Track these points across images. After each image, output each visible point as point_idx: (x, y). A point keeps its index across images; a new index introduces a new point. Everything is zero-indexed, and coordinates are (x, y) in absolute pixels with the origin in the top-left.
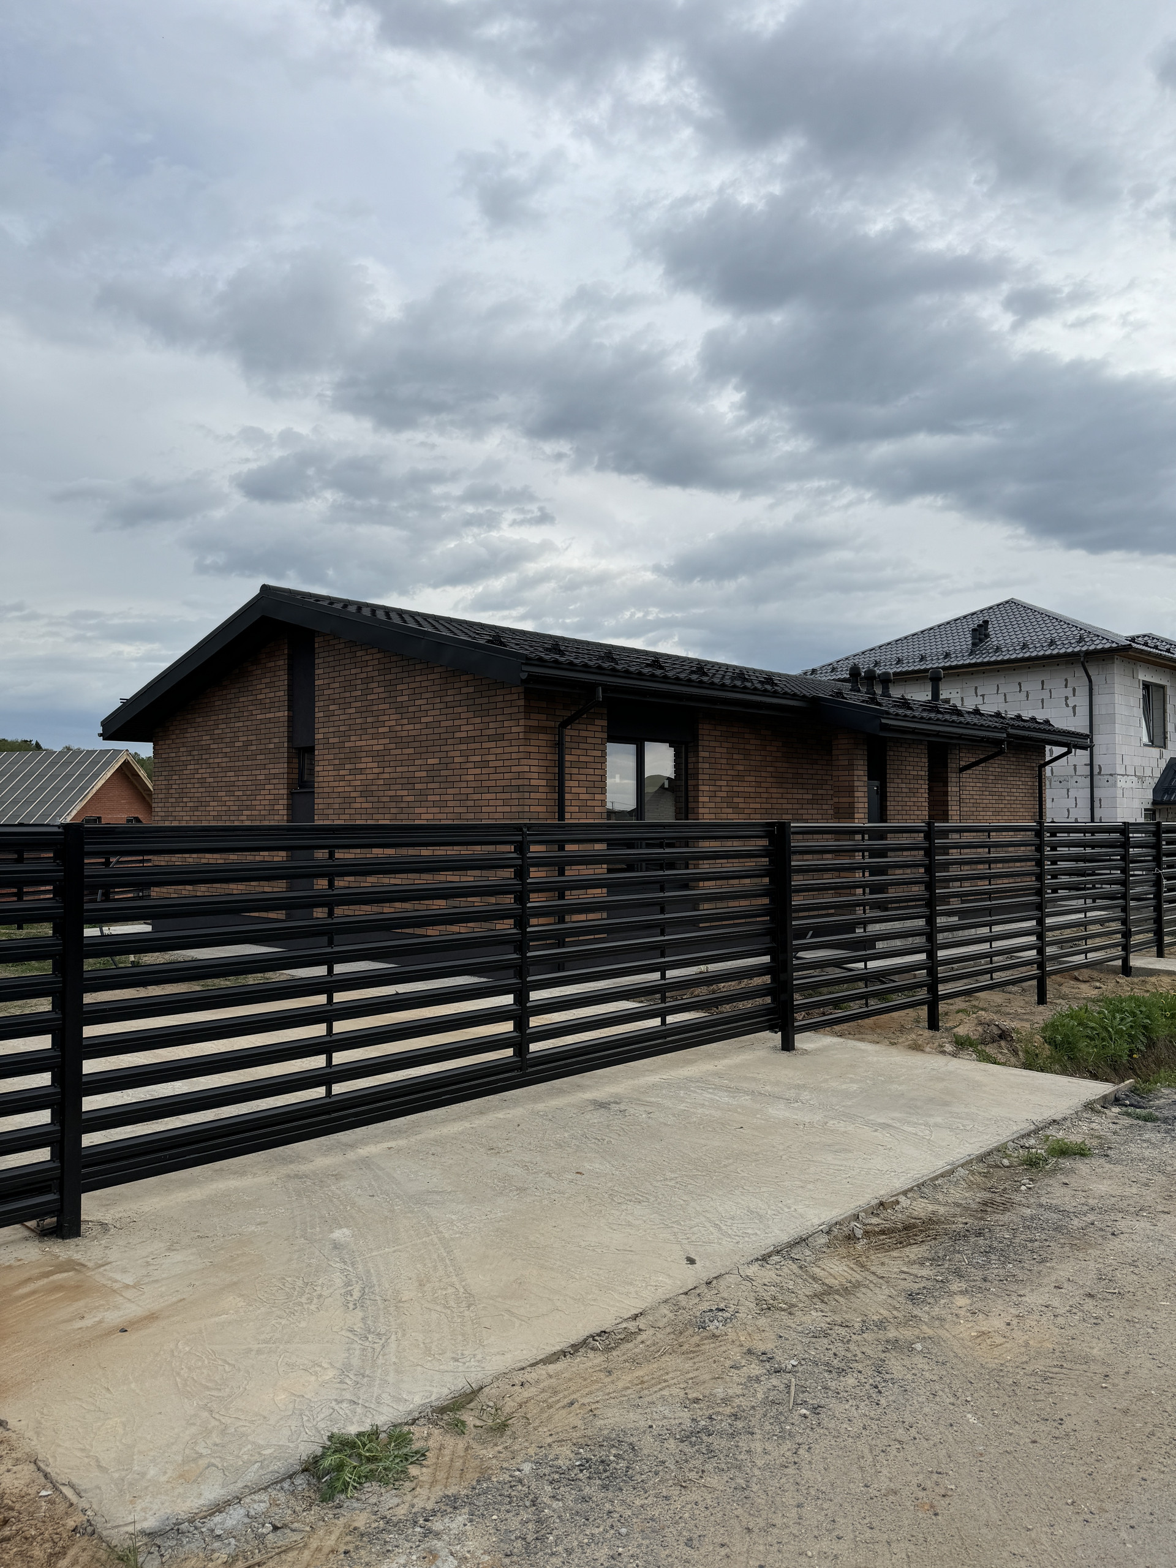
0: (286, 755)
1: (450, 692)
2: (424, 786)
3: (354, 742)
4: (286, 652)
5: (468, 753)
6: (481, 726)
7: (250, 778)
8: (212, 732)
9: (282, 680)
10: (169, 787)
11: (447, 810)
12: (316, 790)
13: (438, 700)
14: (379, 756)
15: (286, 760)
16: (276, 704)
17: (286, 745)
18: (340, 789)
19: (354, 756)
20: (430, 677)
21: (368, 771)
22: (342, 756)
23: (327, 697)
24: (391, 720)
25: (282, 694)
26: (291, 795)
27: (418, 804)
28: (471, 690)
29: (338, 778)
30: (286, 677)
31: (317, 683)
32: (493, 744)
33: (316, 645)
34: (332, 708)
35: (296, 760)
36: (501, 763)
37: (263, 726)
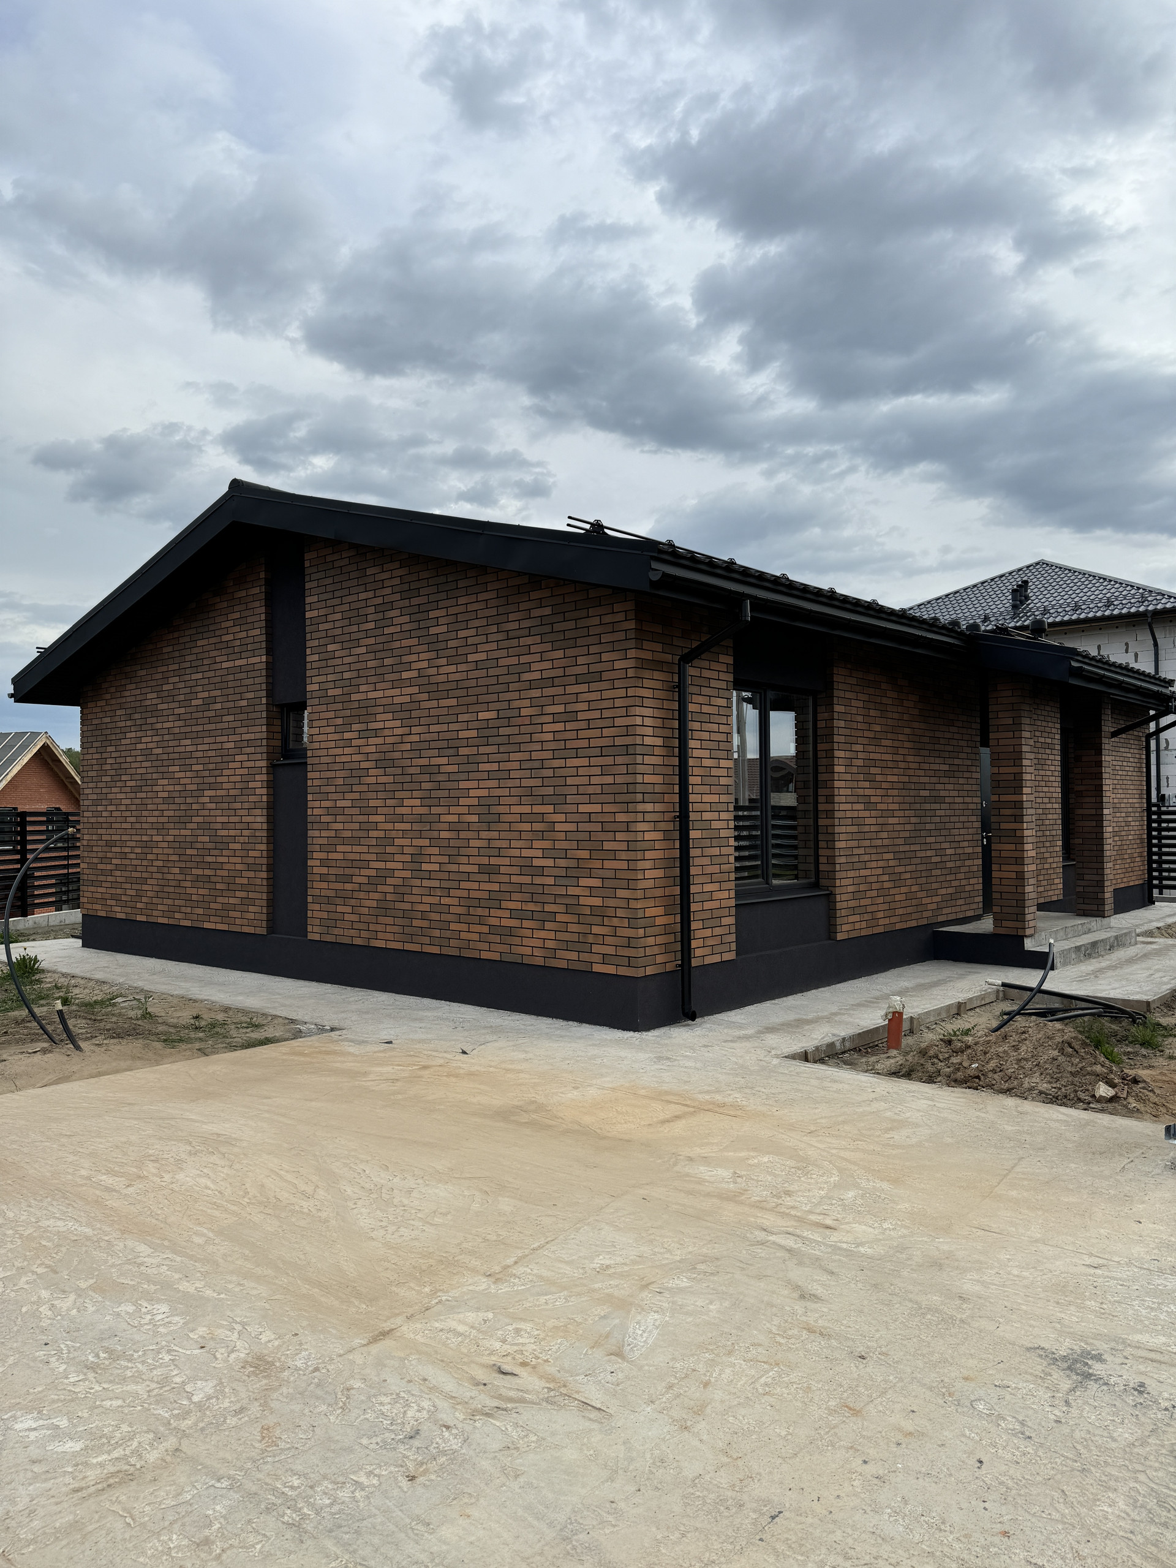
0: (264, 714)
1: (512, 617)
2: (474, 750)
3: (366, 692)
4: (262, 575)
5: (543, 701)
6: (563, 662)
7: (214, 746)
8: (158, 688)
9: (259, 611)
10: (102, 762)
11: (510, 783)
12: (309, 761)
13: (494, 629)
14: (405, 713)
15: (264, 721)
16: (250, 647)
17: (264, 701)
18: (344, 759)
19: (365, 712)
20: (481, 597)
21: (387, 732)
22: (348, 713)
23: (323, 634)
24: (420, 660)
25: (258, 633)
26: (273, 768)
27: (464, 776)
28: (547, 611)
29: (341, 743)
30: (263, 609)
31: (308, 615)
32: (584, 688)
33: (307, 564)
34: (330, 648)
35: (278, 722)
36: (597, 714)
37: (231, 677)
